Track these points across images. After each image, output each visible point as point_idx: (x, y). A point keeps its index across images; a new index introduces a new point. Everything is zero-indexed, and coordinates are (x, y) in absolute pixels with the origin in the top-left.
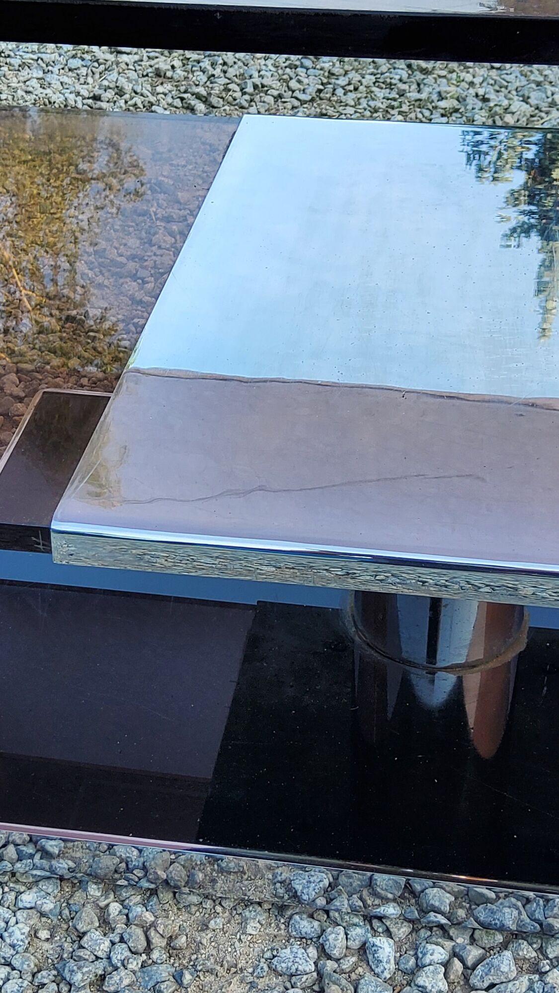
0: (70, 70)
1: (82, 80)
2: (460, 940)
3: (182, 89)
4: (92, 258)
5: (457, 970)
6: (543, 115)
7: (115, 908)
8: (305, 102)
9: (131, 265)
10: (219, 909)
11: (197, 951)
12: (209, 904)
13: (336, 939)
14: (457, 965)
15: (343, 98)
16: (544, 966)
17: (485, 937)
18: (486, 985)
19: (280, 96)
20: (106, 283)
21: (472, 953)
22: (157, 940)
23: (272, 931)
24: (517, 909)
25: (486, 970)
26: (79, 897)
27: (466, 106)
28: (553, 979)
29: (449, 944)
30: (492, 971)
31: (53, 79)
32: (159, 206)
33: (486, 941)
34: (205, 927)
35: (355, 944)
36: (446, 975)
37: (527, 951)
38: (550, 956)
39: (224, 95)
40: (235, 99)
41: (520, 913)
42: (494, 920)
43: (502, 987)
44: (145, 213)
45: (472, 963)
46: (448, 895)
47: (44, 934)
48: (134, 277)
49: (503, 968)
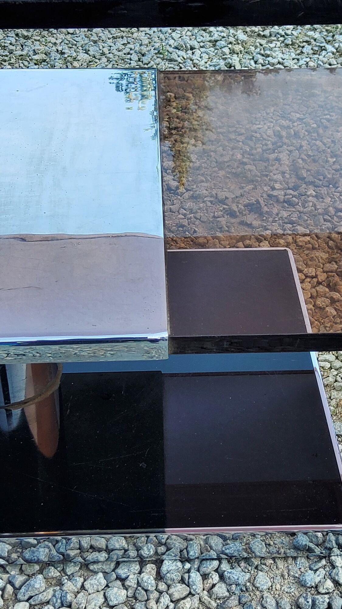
2: (13, 573)
5: (9, 592)
6: (97, 60)
14: (9, 588)
16: (64, 580)
17: (29, 569)
18: (26, 598)
21: (19, 580)
24: (49, 548)
25: (27, 589)
27: (50, 57)
28: (67, 587)
29: (5, 576)
30: (30, 588)
33: (29, 571)
36: (3, 596)
37: (53, 572)
38: (69, 573)
41: (50, 551)
42: (34, 557)
43: (36, 597)
45: (19, 585)
46: (7, 546)
49: (37, 586)
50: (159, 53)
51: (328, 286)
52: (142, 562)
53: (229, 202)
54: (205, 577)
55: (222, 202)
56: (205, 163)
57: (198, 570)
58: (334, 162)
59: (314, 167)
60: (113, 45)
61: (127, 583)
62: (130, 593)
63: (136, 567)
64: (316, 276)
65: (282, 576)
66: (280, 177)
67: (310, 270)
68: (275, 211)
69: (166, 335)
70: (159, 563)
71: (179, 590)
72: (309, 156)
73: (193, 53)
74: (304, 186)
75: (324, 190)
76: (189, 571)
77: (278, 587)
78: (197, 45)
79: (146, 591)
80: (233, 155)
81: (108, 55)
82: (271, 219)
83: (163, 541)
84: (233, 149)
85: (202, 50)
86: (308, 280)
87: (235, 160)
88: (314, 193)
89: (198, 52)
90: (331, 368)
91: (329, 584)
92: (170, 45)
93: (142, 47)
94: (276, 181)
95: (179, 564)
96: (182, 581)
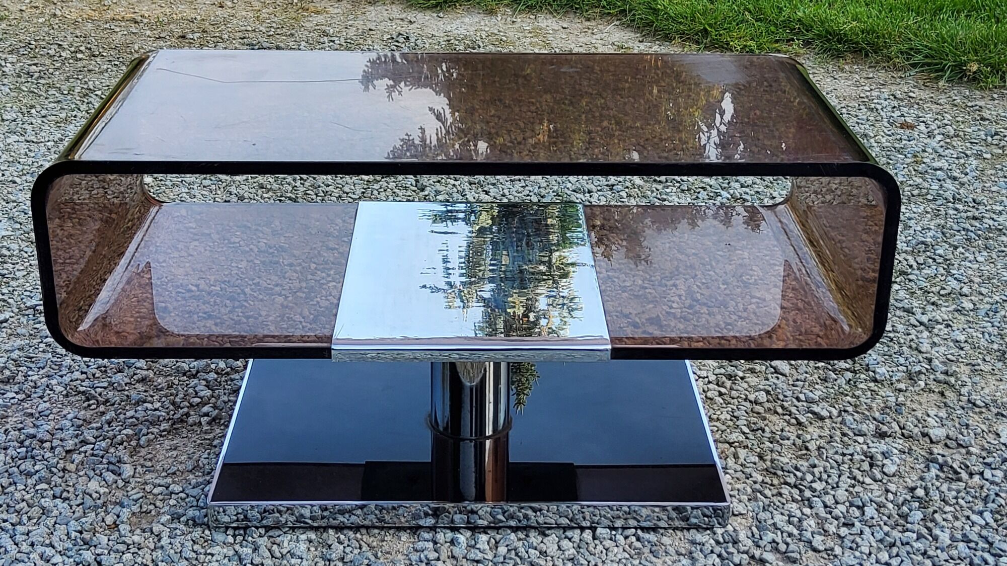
0: (204, 187)
1: (214, 193)
3: (279, 195)
4: (253, 287)
7: (342, 537)
8: (356, 199)
9: (278, 289)
10: (387, 534)
11: (381, 547)
12: (383, 533)
13: (440, 537)
14: (492, 540)
15: (379, 196)
19: (340, 197)
20: (265, 299)
22: (363, 544)
23: (412, 540)
26: (325, 535)
31: (196, 192)
32: (284, 259)
34: (383, 541)
35: (449, 540)
36: (488, 544)
37: (521, 535)
39: (305, 197)
40: (312, 199)
44: (277, 263)
47: (312, 549)
48: (280, 295)
49: (512, 538)
50: (558, 195)
51: (717, 384)
52: (583, 529)
53: (633, 316)
54: (626, 538)
55: (627, 316)
56: (610, 287)
57: (622, 534)
58: (725, 289)
59: (706, 292)
60: (511, 187)
61: (573, 540)
62: (575, 545)
63: (579, 531)
64: (707, 377)
65: (680, 539)
66: (677, 299)
67: (702, 372)
68: (673, 324)
69: (609, 347)
70: (593, 529)
71: (608, 543)
72: (703, 283)
73: (591, 196)
74: (698, 306)
75: (716, 310)
76: (615, 535)
77: (677, 544)
78: (594, 189)
79: (587, 543)
80: (634, 281)
81: (509, 197)
82: (669, 330)
83: (596, 521)
84: (634, 276)
85: (599, 193)
86: (701, 379)
87: (636, 285)
88: (707, 312)
89: (595, 195)
90: (718, 431)
91: (712, 542)
92: (568, 189)
93: (541, 190)
94: (673, 302)
95: (608, 530)
96: (611, 539)
